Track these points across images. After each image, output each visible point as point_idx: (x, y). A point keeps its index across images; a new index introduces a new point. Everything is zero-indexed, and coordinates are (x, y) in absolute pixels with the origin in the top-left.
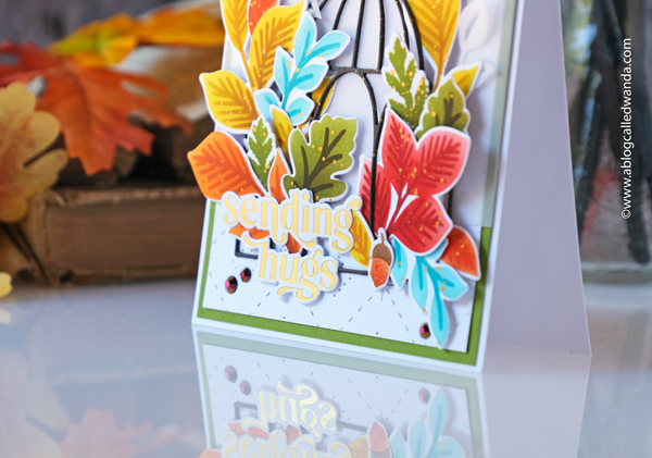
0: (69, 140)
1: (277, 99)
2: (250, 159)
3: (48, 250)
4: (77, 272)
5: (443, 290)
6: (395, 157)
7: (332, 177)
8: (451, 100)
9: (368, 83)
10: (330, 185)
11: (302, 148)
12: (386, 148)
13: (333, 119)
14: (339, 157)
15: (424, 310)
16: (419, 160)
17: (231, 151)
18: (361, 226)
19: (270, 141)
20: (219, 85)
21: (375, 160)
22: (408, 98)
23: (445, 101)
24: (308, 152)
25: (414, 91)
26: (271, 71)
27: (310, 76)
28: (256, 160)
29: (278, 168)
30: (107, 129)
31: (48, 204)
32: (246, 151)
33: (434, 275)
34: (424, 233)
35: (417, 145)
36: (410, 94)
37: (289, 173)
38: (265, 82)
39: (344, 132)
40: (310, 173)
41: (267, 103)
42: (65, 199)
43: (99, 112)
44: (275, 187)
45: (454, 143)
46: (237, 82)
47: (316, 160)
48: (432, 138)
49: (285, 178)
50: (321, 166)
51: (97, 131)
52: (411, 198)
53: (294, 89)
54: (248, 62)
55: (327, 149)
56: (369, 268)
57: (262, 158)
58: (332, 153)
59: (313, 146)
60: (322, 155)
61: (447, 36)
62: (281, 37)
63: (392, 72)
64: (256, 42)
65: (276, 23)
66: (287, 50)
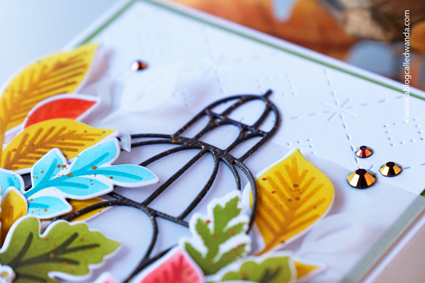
7: (51, 275)
10: (47, 281)
11: (31, 235)
13: (91, 230)
22: (213, 250)
23: (268, 270)
25: (225, 247)
26: (31, 163)
27: (85, 187)
36: (219, 249)
39: (97, 246)
40: (24, 259)
47: (41, 253)
50: (43, 259)
53: (53, 188)
55: (63, 249)
58: (67, 256)
59: (46, 239)
60: (52, 252)
61: (295, 228)
62: (65, 144)
63: (208, 222)
64: (27, 135)
65: (65, 132)
66: (65, 156)
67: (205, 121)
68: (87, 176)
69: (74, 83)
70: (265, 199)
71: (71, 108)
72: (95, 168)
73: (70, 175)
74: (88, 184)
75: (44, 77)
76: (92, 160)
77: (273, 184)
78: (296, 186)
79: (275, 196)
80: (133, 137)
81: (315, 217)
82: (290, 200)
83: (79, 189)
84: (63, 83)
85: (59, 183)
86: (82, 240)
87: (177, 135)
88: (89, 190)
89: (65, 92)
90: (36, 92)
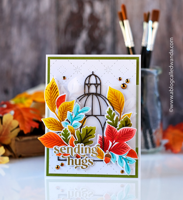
0: (20, 126)
1: (69, 123)
2: (62, 138)
3: (16, 150)
4: (23, 155)
5: (128, 162)
6: (110, 134)
7: (89, 140)
8: (127, 121)
9: (97, 118)
10: (89, 142)
11: (80, 134)
12: (107, 132)
13: (89, 127)
14: (91, 135)
15: (123, 167)
16: (119, 135)
17: (55, 136)
18: (100, 151)
19: (69, 133)
20: (49, 121)
21: (103, 135)
23: (125, 121)
24: (81, 135)
26: (66, 117)
28: (64, 138)
29: (72, 139)
30: (28, 123)
31: (16, 140)
32: (61, 136)
33: (125, 159)
34: (121, 150)
35: (118, 131)
36: (114, 120)
37: (76, 140)
38: (64, 119)
39: (92, 129)
40: (82, 140)
41: (66, 124)
42: (20, 139)
43: (26, 119)
44: (71, 143)
45: (131, 130)
46: (55, 120)
47: (84, 137)
48: (123, 130)
49: (75, 141)
50: (85, 138)
51: (26, 123)
52: (116, 143)
53: (74, 121)
54: (58, 115)
55: (87, 134)
56: (104, 160)
57: (66, 137)
58: (89, 135)
59: (83, 133)
60: (86, 135)
61: (122, 107)
62: (68, 109)
63: (108, 115)
64: (60, 110)
65: (66, 106)
66: (70, 112)
67: (87, 87)
68: (78, 115)
69: (57, 92)
70: (112, 102)
71: (62, 99)
72: (78, 112)
73: (75, 116)
74: (80, 116)
75: (51, 94)
76: (77, 111)
77: (111, 98)
78: (115, 96)
79: (113, 100)
80: (78, 99)
81: (123, 102)
82: (116, 100)
83: (79, 119)
84: (55, 93)
85: (75, 119)
86: (89, 130)
87: (85, 94)
88: (81, 118)
89: (58, 95)
90: (52, 98)
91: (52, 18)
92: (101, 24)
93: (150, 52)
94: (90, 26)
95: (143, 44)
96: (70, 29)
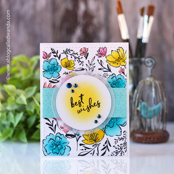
91: (48, 16)
92: (95, 21)
93: (145, 44)
94: (85, 22)
95: (139, 36)
96: (66, 25)
